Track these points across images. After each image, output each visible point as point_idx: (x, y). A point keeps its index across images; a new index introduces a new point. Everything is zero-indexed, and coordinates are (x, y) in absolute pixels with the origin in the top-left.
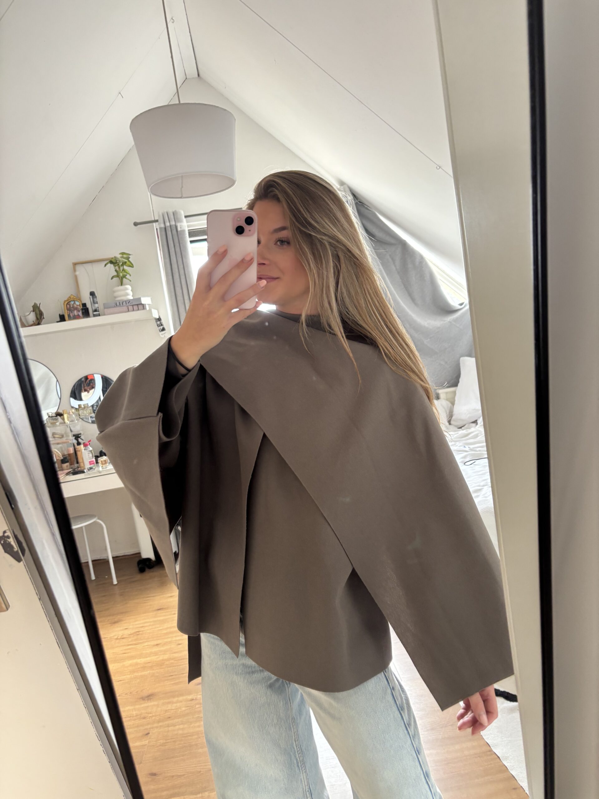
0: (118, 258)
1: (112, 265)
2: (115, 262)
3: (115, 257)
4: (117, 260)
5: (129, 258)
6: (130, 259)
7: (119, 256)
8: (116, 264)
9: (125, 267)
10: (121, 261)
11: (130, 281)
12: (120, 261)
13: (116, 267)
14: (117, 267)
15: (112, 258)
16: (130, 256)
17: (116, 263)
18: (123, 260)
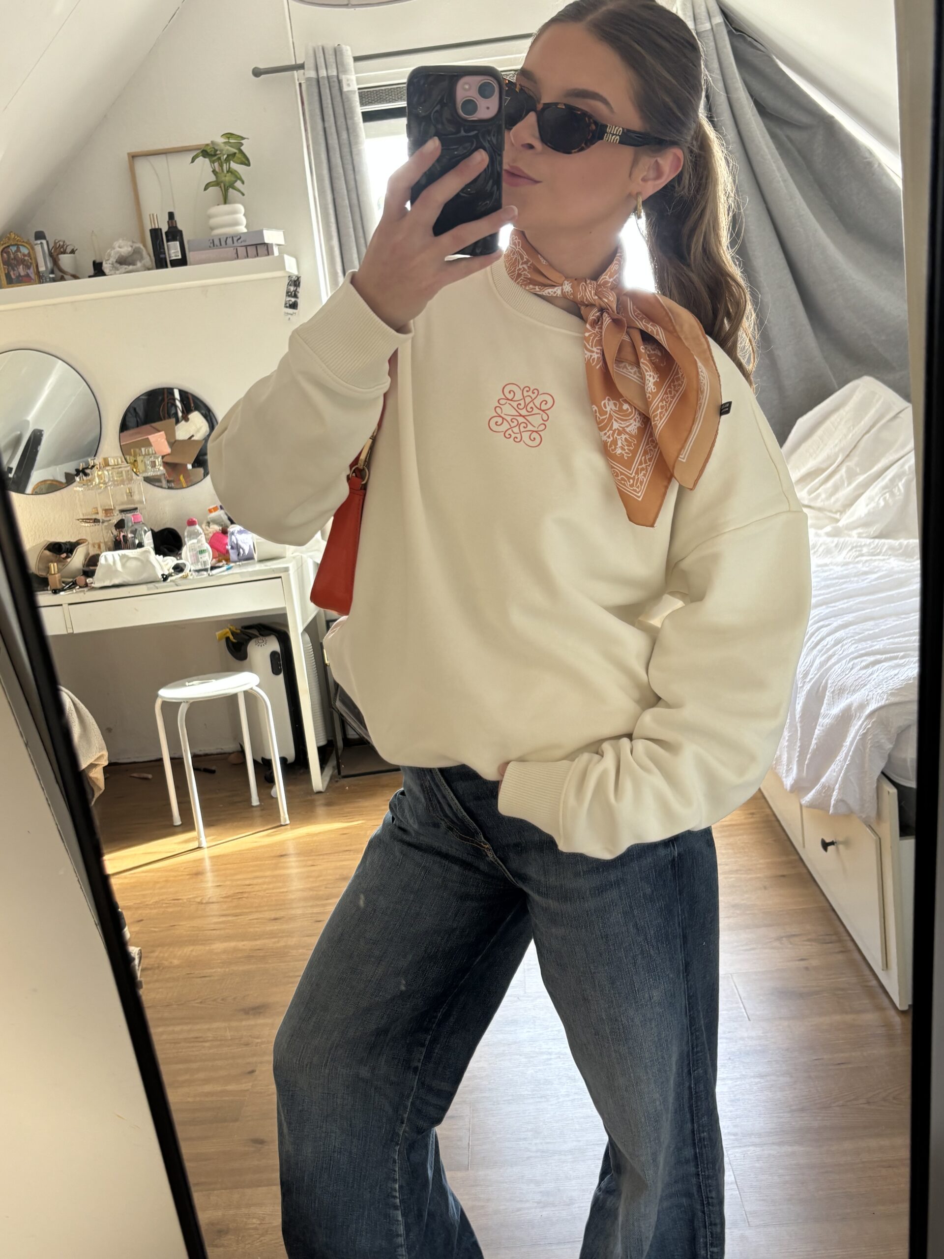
0: (218, 145)
1: (207, 160)
2: (213, 153)
3: (212, 142)
4: (216, 148)
5: (242, 144)
6: (242, 148)
7: (220, 140)
8: (215, 158)
9: (234, 166)
10: (224, 152)
11: (243, 194)
12: (221, 150)
13: (214, 163)
14: (216, 164)
15: (207, 145)
16: (242, 141)
17: (215, 155)
18: (228, 150)
